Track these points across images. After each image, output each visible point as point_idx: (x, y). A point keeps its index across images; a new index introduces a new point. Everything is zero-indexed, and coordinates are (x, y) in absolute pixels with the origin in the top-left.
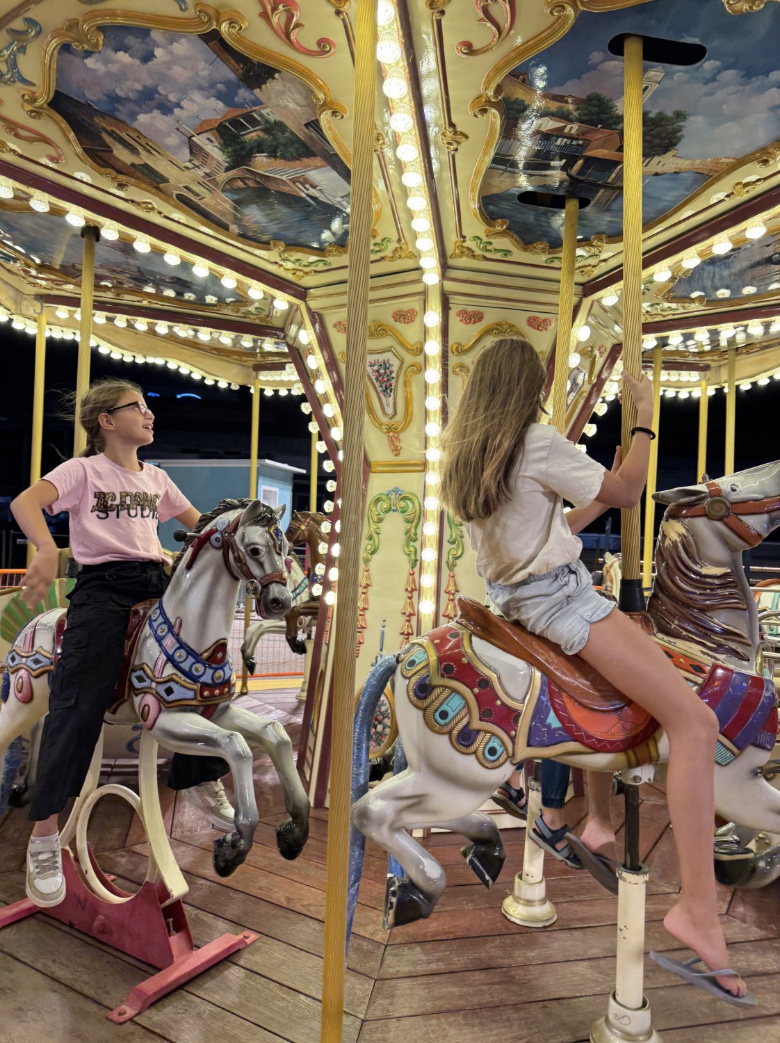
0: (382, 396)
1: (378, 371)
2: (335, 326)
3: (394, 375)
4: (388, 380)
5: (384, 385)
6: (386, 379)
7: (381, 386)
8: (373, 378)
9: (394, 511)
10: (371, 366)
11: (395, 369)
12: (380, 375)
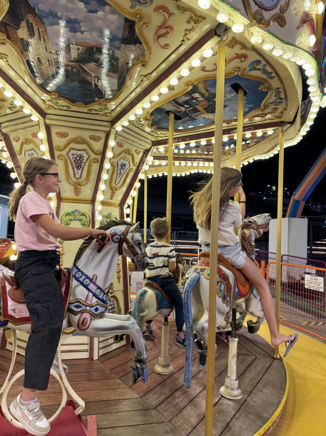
0: (75, 169)
1: (76, 158)
2: (57, 133)
3: (84, 161)
4: (80, 163)
5: (77, 165)
6: (79, 162)
7: (76, 165)
8: (72, 161)
9: (76, 220)
10: (72, 155)
11: (85, 159)
12: (77, 160)
